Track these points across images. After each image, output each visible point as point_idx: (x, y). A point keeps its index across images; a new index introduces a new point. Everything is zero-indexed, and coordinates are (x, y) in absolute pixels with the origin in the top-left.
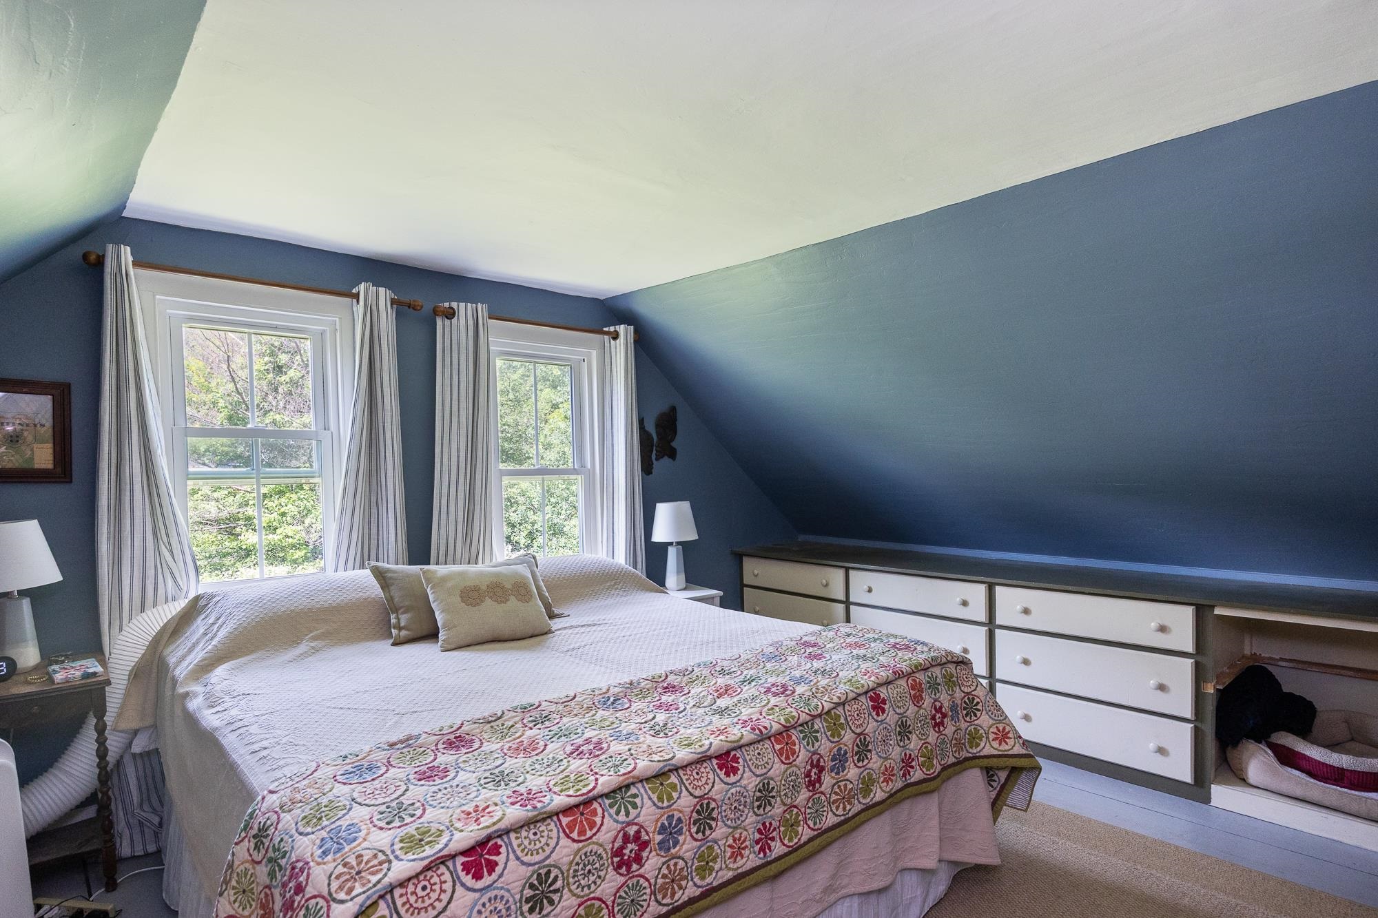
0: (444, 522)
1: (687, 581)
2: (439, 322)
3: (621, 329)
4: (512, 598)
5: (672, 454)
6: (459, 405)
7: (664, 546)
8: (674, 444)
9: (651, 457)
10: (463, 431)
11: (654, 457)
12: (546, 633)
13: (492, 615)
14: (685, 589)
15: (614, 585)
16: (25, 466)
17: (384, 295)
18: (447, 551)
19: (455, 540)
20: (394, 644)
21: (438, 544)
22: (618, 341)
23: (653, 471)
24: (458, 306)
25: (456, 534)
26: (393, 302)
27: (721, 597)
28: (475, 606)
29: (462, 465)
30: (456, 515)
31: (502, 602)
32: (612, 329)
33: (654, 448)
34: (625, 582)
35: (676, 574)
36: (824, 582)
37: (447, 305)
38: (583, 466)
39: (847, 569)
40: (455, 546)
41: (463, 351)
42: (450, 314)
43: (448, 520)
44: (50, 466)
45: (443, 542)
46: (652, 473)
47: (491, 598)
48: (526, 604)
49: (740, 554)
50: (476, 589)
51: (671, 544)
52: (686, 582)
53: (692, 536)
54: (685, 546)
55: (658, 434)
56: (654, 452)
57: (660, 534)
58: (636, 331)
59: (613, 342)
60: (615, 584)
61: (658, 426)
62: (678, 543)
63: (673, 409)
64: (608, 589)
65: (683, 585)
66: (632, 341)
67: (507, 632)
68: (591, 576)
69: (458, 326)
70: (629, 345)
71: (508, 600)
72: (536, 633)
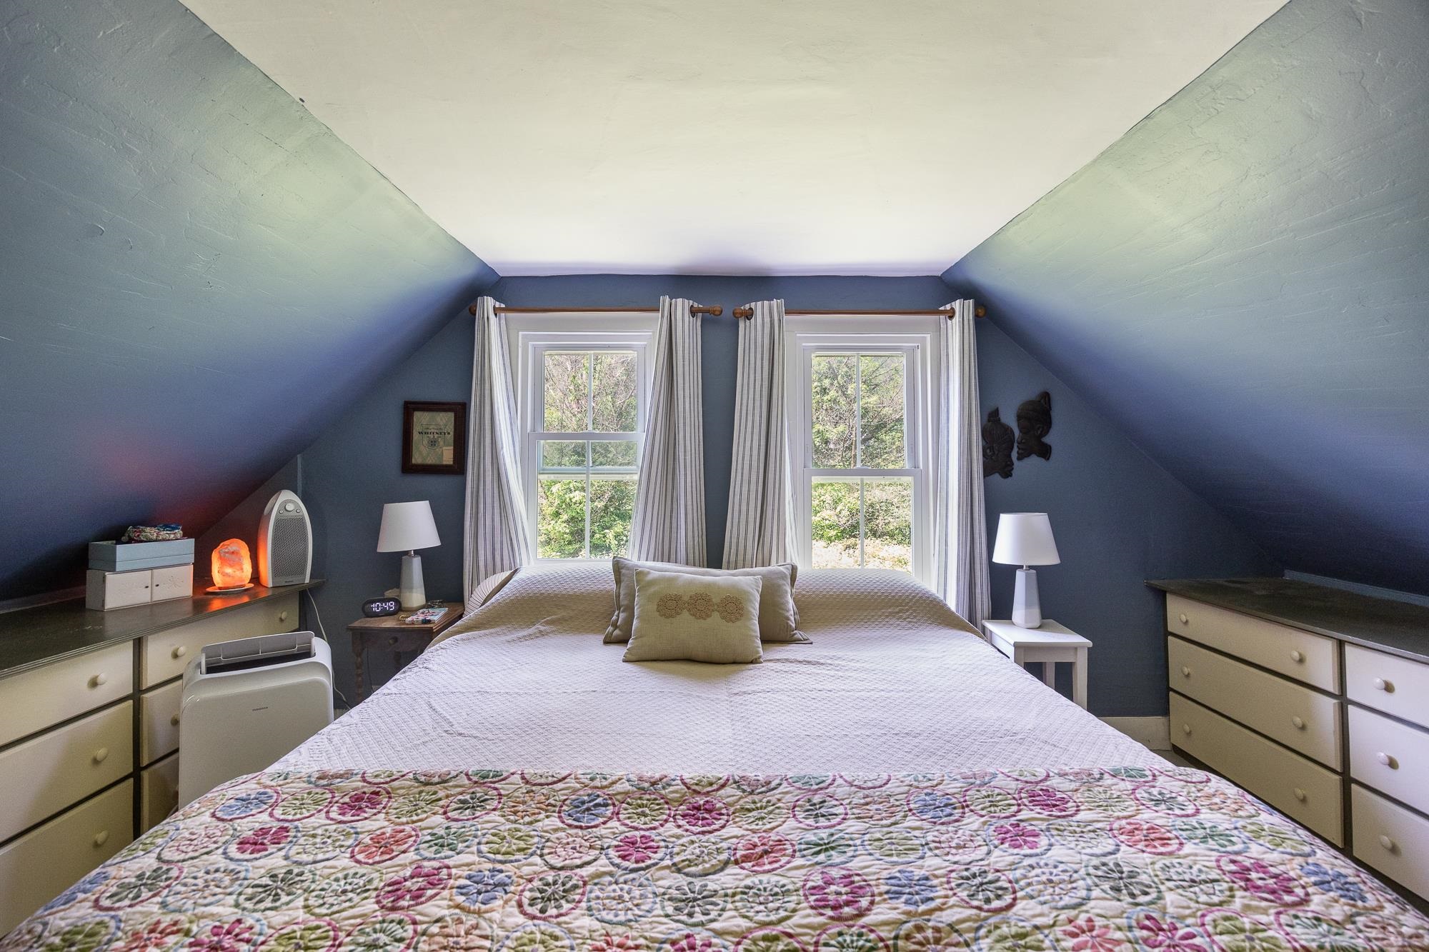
0: (736, 520)
1: (1044, 616)
2: (741, 325)
3: (957, 305)
4: (716, 615)
5: (1045, 452)
6: (754, 403)
7: (1010, 571)
8: (1047, 439)
9: (1009, 456)
10: (756, 431)
11: (1014, 455)
12: (752, 662)
13: (687, 631)
14: (1040, 628)
15: (898, 613)
16: (438, 462)
17: (682, 306)
18: (737, 550)
19: (746, 539)
20: (607, 642)
21: (731, 542)
22: (954, 320)
23: (1013, 472)
24: (756, 305)
25: (746, 534)
26: (693, 312)
27: (1089, 648)
28: (667, 617)
29: (755, 464)
30: (747, 514)
31: (701, 617)
32: (948, 307)
33: (1016, 445)
34: (915, 611)
35: (1024, 607)
36: (1296, 655)
37: (747, 306)
38: (916, 467)
39: (1341, 645)
40: (745, 547)
41: (759, 350)
42: (749, 315)
43: (739, 518)
44: (452, 463)
45: (734, 541)
46: (1011, 475)
47: (689, 610)
48: (730, 624)
49: (1163, 591)
50: (677, 599)
51: (1021, 567)
52: (1043, 618)
53: (1050, 558)
54: (1041, 573)
55: (1021, 429)
56: (1015, 449)
57: (1004, 554)
58: (976, 306)
59: (949, 322)
60: (900, 611)
61: (1019, 417)
62: (1030, 567)
63: (1046, 396)
64: (887, 616)
65: (1037, 620)
66: (971, 318)
67: (700, 653)
68: (869, 597)
69: (756, 326)
70: (966, 322)
71: (708, 616)
72: (739, 659)
